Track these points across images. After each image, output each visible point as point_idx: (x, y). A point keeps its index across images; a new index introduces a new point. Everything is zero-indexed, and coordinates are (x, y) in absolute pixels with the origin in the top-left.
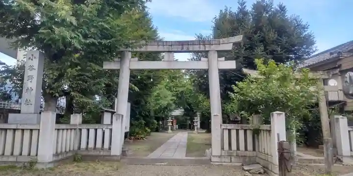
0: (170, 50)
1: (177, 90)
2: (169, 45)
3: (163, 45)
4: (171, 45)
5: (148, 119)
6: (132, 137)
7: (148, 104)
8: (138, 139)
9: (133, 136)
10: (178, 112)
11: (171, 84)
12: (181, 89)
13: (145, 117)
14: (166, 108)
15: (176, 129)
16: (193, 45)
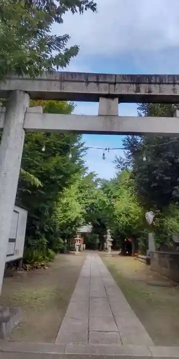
0: (112, 93)
1: (86, 202)
2: (110, 83)
3: (98, 82)
4: (115, 84)
5: (52, 237)
6: (28, 266)
7: (53, 216)
8: (37, 267)
9: (28, 263)
10: (86, 229)
11: (80, 195)
12: (90, 201)
13: (48, 234)
14: (74, 223)
15: (83, 249)
16: (159, 84)
